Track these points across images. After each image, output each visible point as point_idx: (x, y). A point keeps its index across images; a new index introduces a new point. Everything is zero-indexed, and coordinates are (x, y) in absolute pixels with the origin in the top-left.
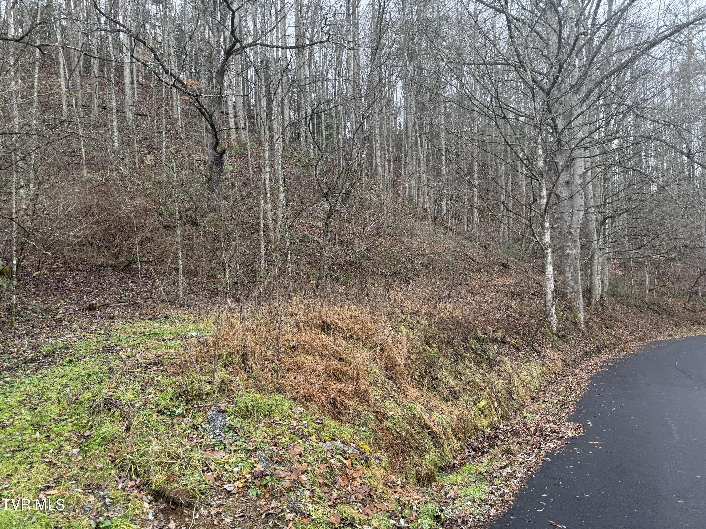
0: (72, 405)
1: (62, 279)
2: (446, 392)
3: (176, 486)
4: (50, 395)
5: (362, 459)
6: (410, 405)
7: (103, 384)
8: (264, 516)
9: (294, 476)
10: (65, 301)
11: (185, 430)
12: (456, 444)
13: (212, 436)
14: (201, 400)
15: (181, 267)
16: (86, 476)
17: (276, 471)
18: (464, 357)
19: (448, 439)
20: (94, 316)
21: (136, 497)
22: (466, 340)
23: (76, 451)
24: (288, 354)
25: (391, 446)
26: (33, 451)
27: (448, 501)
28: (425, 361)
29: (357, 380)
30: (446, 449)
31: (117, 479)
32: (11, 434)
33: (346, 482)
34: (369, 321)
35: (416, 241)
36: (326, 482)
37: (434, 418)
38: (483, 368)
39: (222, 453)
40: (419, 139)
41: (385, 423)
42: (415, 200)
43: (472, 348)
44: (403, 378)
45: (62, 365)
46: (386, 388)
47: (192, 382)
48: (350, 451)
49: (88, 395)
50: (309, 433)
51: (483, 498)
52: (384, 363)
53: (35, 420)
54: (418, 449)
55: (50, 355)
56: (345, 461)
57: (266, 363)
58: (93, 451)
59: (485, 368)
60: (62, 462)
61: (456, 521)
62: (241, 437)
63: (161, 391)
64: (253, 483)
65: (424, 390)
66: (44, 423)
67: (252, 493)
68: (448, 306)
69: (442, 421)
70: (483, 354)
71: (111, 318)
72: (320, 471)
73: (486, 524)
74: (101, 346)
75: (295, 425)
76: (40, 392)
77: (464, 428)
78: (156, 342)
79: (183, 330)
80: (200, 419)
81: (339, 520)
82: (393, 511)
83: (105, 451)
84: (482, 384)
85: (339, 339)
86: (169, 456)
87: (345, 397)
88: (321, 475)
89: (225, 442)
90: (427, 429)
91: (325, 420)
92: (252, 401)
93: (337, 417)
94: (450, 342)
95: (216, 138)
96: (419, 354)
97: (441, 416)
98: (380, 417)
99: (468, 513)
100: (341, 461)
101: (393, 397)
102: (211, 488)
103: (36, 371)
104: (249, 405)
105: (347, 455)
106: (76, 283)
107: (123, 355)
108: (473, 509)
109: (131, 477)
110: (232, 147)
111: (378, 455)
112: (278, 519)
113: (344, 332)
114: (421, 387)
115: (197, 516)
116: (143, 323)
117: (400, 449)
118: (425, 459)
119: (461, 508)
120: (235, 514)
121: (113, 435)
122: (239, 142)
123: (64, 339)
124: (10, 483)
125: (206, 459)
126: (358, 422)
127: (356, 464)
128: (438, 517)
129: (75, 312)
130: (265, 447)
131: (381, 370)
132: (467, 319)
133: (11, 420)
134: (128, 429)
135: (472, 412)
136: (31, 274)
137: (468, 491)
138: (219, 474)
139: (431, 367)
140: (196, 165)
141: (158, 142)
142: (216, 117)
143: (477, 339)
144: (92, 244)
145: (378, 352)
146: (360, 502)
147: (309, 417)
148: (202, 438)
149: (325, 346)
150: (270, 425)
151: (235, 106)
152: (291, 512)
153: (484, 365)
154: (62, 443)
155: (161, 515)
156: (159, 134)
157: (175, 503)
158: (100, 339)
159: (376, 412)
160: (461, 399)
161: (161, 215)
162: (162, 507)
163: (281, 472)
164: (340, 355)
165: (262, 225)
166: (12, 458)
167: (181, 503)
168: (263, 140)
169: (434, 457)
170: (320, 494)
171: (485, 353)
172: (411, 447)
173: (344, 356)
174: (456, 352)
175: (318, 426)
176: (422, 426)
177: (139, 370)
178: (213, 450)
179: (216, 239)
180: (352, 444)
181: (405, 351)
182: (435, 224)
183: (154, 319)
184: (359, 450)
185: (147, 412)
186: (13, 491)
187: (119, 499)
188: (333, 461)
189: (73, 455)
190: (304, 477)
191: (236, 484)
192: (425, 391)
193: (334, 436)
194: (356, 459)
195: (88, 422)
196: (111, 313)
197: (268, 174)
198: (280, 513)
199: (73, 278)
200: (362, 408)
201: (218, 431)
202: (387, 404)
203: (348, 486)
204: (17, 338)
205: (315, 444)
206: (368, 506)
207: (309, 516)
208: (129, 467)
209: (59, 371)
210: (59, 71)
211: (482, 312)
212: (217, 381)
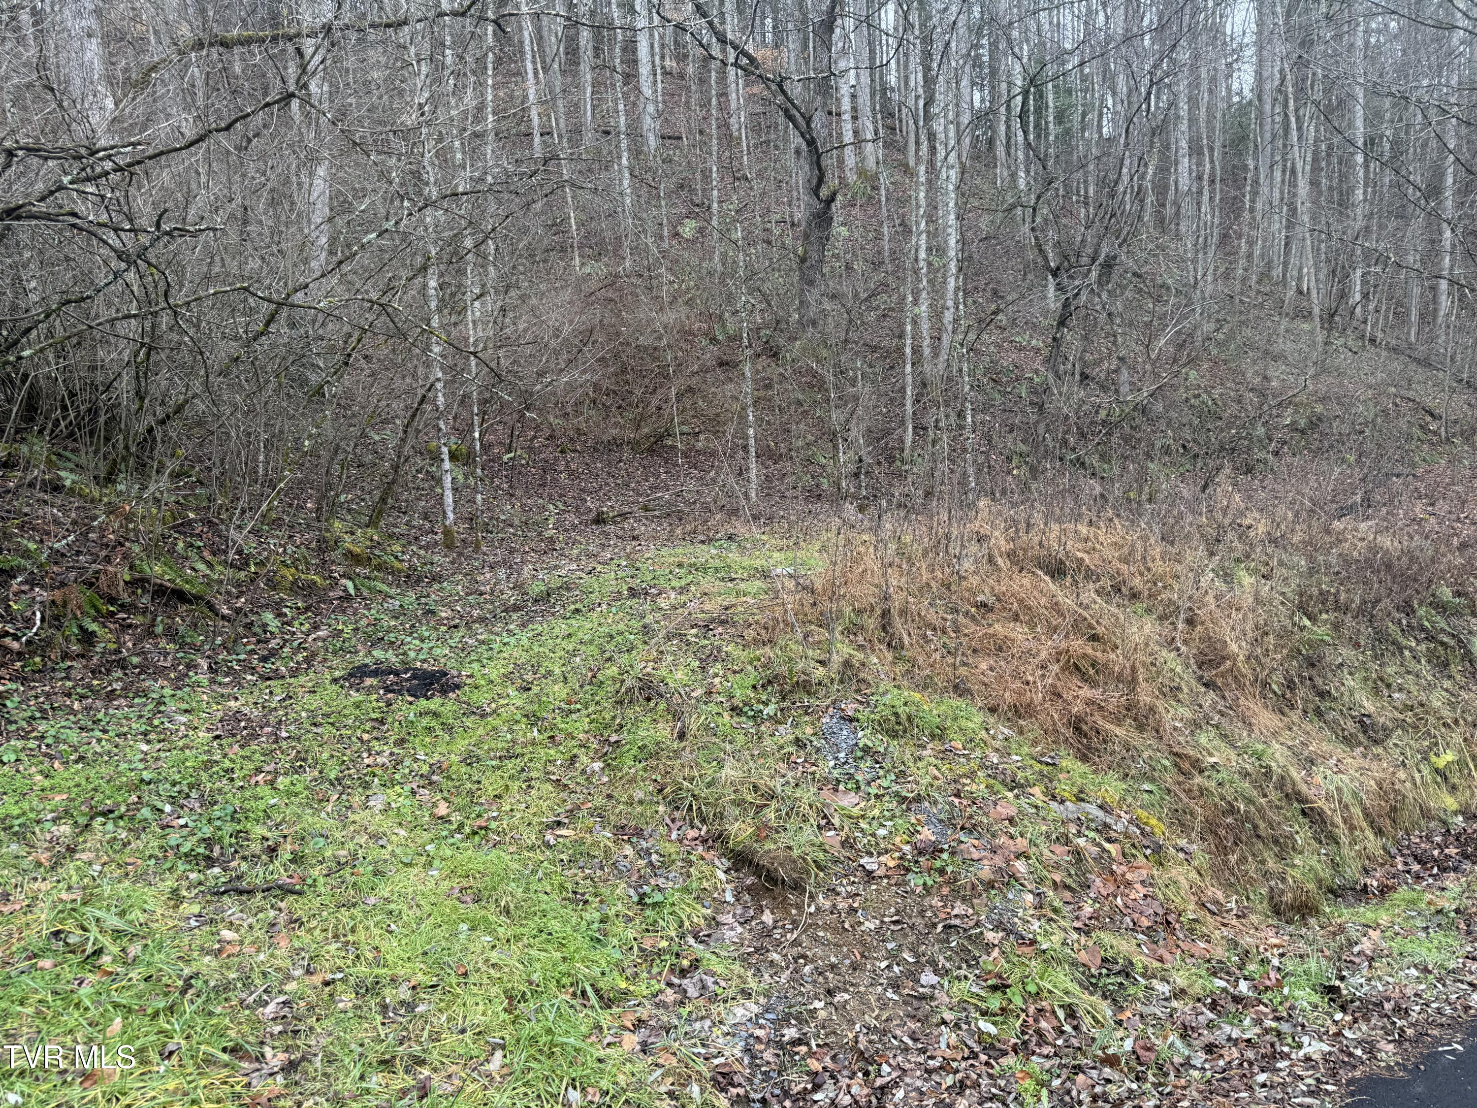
0: (587, 687)
1: (547, 467)
2: (1350, 726)
3: (773, 847)
4: (551, 667)
5: (1147, 847)
6: (1260, 747)
7: (634, 653)
8: (940, 928)
9: (999, 861)
10: (556, 507)
11: (781, 747)
12: (1373, 843)
13: (832, 763)
14: (809, 693)
15: (752, 442)
16: (617, 811)
17: (962, 846)
18: (1401, 649)
19: (1352, 828)
20: (606, 534)
21: (703, 858)
22: (1408, 609)
23: (597, 765)
24: (973, 618)
25: (1211, 828)
26: (531, 760)
27: (1357, 960)
28: (1299, 652)
29: (1132, 684)
30: (1345, 851)
31: (668, 821)
32: (494, 729)
33: (1112, 888)
34: (1158, 557)
35: (1277, 374)
36: (1069, 881)
37: (1319, 779)
38: (1450, 677)
39: (852, 798)
40: (1293, 119)
41: (1198, 780)
42: (1277, 272)
43: (1423, 629)
44: (1241, 687)
45: (565, 618)
46: (1201, 706)
47: (791, 660)
48: (1119, 827)
49: (612, 671)
50: (1027, 780)
51: (1452, 965)
52: (1194, 651)
53: (529, 707)
54: (1276, 842)
55: (542, 599)
56: (1107, 846)
57: (929, 633)
58: (625, 769)
59: (1458, 677)
60: (578, 784)
61: (1380, 1004)
62: (888, 772)
63: (735, 672)
64: (917, 862)
65: (1295, 716)
66: (545, 715)
67: (915, 881)
68: (1363, 526)
69: (1338, 789)
70: (1452, 643)
71: (634, 538)
72: (1055, 858)
73: (1461, 1025)
74: (625, 587)
75: (995, 761)
76: (534, 661)
77: (1394, 809)
78: (718, 583)
79: (764, 563)
80: (809, 730)
81: (1099, 962)
82: (1220, 962)
83: (645, 770)
84: (1446, 713)
85: (1089, 594)
86: (756, 791)
87: (1104, 717)
88: (1057, 866)
89: (859, 777)
90: (1299, 802)
91: (1061, 758)
92: (905, 704)
93: (1085, 755)
94: (1365, 612)
95: (820, 168)
96: (1284, 635)
97: (1336, 778)
98: (1186, 766)
99: (1409, 992)
100: (1099, 845)
101: (1217, 727)
102: (836, 861)
103: (524, 625)
104: (900, 711)
105: (1114, 834)
106: (572, 475)
107: (662, 603)
108: (1423, 987)
109: (692, 821)
110: (847, 185)
111: (1183, 842)
112: (969, 938)
113: (1098, 579)
114: (1286, 710)
115: (812, 909)
116: (690, 549)
117: (1231, 838)
118: (1294, 866)
119: (1390, 980)
120: (884, 916)
121: (657, 744)
122: (861, 172)
123: (563, 573)
124: (499, 810)
125: (824, 805)
126: (1133, 772)
127: (1134, 856)
128: (1331, 991)
129: (575, 527)
130: (936, 795)
131: (1188, 665)
132: (1412, 560)
133: (493, 705)
134: (682, 736)
135: (1417, 776)
136: (501, 458)
137: (1409, 947)
138: (848, 837)
139: (1313, 665)
140: (777, 232)
141: (704, 190)
142: (816, 123)
143: (1441, 608)
144: (594, 402)
145: (1181, 626)
146: (1143, 933)
147: (1026, 750)
148: (813, 765)
149: (1056, 607)
150: (945, 754)
151: (853, 96)
152: (996, 928)
153: (1454, 669)
154: (575, 751)
155: (747, 897)
156: (706, 175)
157: (772, 878)
158: (621, 574)
159: (1176, 754)
160: (1390, 743)
161: (714, 340)
162: (749, 882)
163: (972, 849)
164: (1091, 627)
165: (908, 350)
166: (499, 768)
167: (783, 881)
168: (912, 163)
169: (1313, 863)
170: (1055, 904)
171: (1460, 641)
172: (1259, 837)
173: (1100, 630)
174: (1380, 637)
175: (1046, 769)
176: (1287, 796)
177: (694, 631)
178: (836, 790)
179: (816, 383)
180: (1122, 814)
181: (1249, 626)
182: (1330, 330)
183: (709, 541)
184: (1138, 826)
185: (713, 708)
186: (505, 822)
187: (674, 857)
188: (1081, 842)
189: (594, 772)
190: (1020, 866)
191: (883, 859)
192: (1295, 719)
193: (1081, 792)
194: (1133, 845)
195: (614, 718)
196: (634, 529)
197: (924, 236)
198: (973, 927)
199: (567, 465)
200: (1144, 742)
201: (842, 755)
202: (1203, 739)
203: (1115, 897)
204: (487, 569)
205: (1040, 804)
206: (1161, 943)
207: (1033, 942)
208: (687, 802)
209: (561, 628)
210: (525, 67)
211: (1455, 542)
212: (837, 660)
